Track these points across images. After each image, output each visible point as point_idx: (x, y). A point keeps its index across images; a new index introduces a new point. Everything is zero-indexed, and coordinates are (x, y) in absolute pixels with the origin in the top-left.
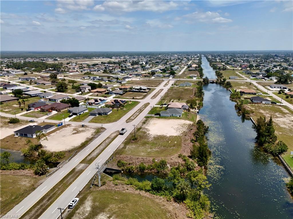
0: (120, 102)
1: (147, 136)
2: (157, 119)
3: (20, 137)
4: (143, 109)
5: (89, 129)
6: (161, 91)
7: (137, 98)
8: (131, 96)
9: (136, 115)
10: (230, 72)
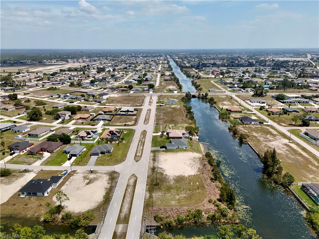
0: (116, 133)
1: (165, 178)
2: (164, 153)
3: (27, 197)
4: (143, 140)
5: (100, 174)
6: (150, 112)
7: (129, 123)
8: (121, 122)
9: (141, 149)
10: (205, 81)
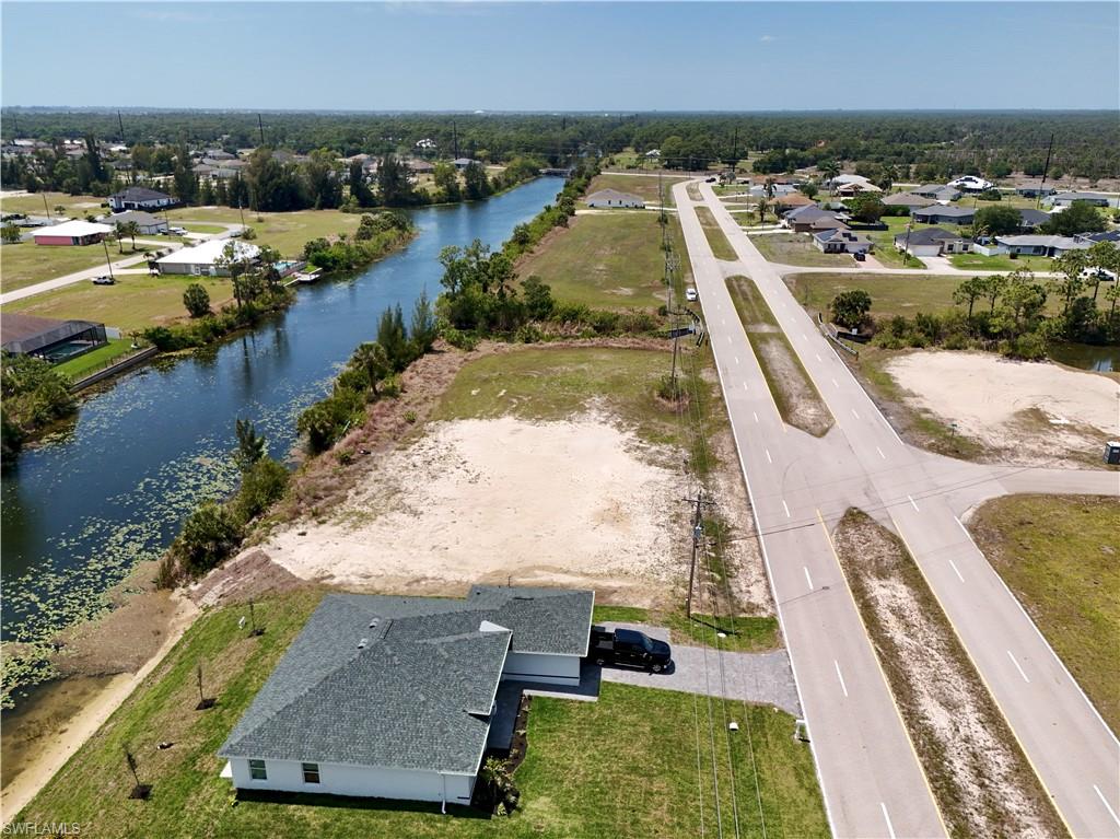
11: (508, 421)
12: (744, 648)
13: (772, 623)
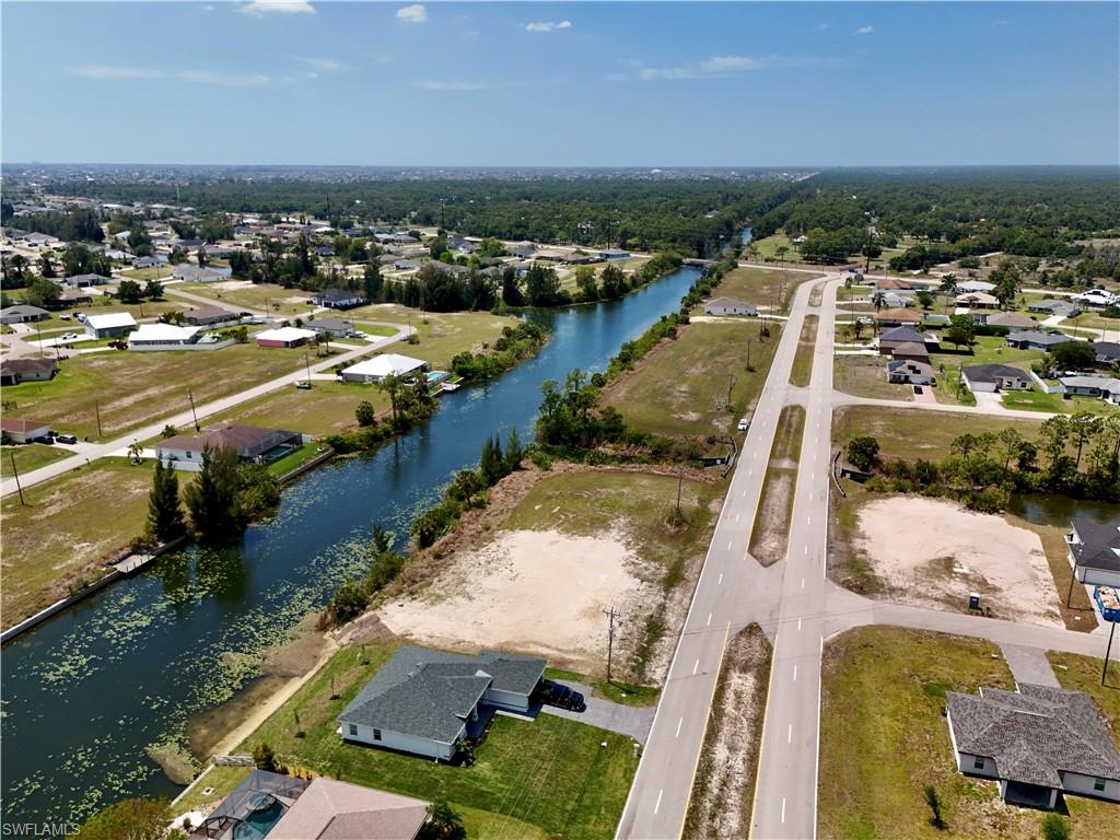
1: (637, 539)
11: (552, 533)
12: (633, 704)
13: (658, 692)
